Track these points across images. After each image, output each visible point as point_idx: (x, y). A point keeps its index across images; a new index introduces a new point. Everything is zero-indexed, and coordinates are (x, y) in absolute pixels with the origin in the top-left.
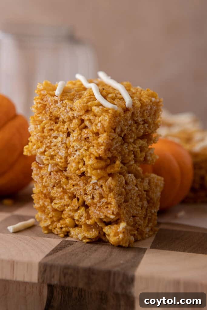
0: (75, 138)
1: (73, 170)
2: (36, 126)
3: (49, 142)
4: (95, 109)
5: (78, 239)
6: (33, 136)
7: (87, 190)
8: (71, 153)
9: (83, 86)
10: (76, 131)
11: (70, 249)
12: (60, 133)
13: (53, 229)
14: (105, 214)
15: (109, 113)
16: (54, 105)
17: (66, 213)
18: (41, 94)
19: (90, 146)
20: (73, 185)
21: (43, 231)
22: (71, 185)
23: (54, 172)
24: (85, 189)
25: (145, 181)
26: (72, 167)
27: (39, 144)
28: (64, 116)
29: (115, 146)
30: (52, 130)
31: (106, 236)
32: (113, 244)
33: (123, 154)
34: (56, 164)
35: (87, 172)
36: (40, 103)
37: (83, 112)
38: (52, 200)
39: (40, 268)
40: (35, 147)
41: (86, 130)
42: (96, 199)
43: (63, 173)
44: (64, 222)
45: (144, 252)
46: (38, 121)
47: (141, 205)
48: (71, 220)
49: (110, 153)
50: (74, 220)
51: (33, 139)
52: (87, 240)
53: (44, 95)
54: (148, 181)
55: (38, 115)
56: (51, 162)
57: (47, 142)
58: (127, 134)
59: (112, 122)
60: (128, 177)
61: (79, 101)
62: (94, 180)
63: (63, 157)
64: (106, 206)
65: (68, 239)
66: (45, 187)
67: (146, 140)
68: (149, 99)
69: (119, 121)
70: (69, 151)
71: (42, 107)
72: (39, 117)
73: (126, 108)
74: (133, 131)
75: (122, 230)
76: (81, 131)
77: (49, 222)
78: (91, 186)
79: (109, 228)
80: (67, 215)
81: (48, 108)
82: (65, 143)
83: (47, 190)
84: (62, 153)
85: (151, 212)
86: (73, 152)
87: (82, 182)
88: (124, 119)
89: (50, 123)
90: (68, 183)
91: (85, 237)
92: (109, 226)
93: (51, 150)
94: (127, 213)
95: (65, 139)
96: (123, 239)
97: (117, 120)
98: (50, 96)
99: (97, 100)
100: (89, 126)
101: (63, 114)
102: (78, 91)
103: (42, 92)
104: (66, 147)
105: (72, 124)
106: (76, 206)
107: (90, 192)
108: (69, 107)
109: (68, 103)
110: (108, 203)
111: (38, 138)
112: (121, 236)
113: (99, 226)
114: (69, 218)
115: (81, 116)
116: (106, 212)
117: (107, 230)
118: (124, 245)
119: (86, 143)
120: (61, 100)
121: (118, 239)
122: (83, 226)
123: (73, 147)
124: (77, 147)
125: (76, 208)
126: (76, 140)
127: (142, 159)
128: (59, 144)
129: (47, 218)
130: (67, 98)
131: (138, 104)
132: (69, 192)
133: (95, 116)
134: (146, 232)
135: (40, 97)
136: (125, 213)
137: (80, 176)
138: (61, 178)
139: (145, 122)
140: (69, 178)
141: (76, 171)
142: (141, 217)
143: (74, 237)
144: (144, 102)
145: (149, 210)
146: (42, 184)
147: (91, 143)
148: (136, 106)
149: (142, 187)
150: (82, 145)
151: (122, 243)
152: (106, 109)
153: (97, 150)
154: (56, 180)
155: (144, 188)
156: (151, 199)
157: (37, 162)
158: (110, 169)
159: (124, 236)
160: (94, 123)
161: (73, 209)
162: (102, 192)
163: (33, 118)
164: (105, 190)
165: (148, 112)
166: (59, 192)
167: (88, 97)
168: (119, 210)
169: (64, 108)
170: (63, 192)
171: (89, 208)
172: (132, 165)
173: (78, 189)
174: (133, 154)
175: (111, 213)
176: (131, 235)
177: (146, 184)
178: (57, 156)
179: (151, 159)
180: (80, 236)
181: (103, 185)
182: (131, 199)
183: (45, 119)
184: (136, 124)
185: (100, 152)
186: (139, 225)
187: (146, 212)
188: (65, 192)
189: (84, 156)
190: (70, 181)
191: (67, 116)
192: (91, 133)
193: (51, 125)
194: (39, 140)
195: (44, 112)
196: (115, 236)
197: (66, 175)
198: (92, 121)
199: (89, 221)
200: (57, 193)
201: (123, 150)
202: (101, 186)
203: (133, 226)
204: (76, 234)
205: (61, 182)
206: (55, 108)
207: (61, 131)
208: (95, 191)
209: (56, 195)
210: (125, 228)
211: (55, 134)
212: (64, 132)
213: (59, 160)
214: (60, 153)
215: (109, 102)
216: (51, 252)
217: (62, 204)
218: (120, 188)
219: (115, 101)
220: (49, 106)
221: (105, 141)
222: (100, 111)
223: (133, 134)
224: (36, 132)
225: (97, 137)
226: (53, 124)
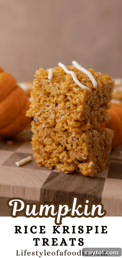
0: (61, 107)
1: (60, 128)
2: (35, 98)
3: (43, 109)
4: (75, 89)
5: (61, 171)
6: (33, 104)
7: (68, 141)
8: (58, 117)
9: (64, 72)
10: (62, 103)
11: (57, 178)
12: (51, 103)
13: (45, 164)
14: (79, 156)
15: (83, 92)
16: (47, 85)
17: (53, 155)
18: (38, 78)
19: (71, 113)
20: (59, 137)
21: (38, 165)
22: (58, 137)
23: (47, 128)
24: (67, 140)
25: (103, 134)
26: (59, 125)
27: (37, 110)
28: (54, 93)
29: (87, 113)
30: (45, 101)
31: (80, 170)
32: (84, 175)
33: (91, 117)
34: (48, 123)
35: (69, 129)
36: (38, 84)
37: (67, 91)
38: (44, 146)
39: (41, 192)
40: (34, 112)
41: (68, 103)
42: (74, 147)
43: (52, 129)
44: (52, 160)
45: (104, 180)
46: (36, 95)
47: (101, 150)
48: (57, 159)
49: (84, 117)
50: (59, 159)
51: (32, 106)
52: (68, 172)
53: (40, 78)
54: (105, 133)
55: (36, 91)
56: (44, 121)
57: (42, 109)
58: (94, 105)
59: (85, 98)
60: (94, 132)
61: (64, 84)
62: (73, 135)
63: (53, 119)
64: (80, 151)
65: (55, 171)
66: (40, 137)
67: (104, 107)
68: (107, 82)
69: (90, 97)
70: (57, 116)
71: (39, 86)
72: (37, 92)
73: (94, 88)
74: (97, 103)
75: (91, 166)
76: (65, 103)
77: (42, 160)
78: (71, 138)
79: (82, 165)
80: (54, 156)
81: (43, 87)
82: (54, 110)
83: (41, 139)
84: (52, 116)
85: (106, 153)
86: (60, 116)
87: (65, 135)
88: (92, 95)
89: (44, 97)
90: (56, 135)
91: (66, 170)
92: (82, 163)
93: (45, 114)
94: (93, 155)
95: (54, 107)
96: (91, 172)
97: (88, 97)
98: (45, 79)
99: (75, 83)
100: (70, 100)
101: (53, 92)
102: (62, 75)
103: (39, 77)
104: (55, 112)
105: (59, 98)
106: (61, 150)
107: (70, 142)
108: (57, 87)
109: (56, 84)
110: (81, 149)
111: (36, 106)
112: (90, 170)
113: (75, 163)
114: (56, 157)
115: (65, 93)
116: (80, 155)
117: (80, 166)
118: (92, 176)
119: (69, 111)
120: (52, 82)
121: (88, 172)
122: (65, 163)
123: (60, 113)
124: (62, 113)
125: (60, 151)
126: (63, 109)
127: (102, 120)
128: (51, 111)
129: (41, 157)
130: (56, 81)
131: (101, 85)
132: (56, 141)
133: (75, 93)
134: (103, 167)
135: (38, 80)
136: (92, 155)
137: (64, 132)
138: (51, 132)
139: (104, 96)
140: (56, 132)
141: (62, 128)
142: (101, 157)
143: (59, 170)
144: (104, 84)
145: (105, 152)
146: (38, 136)
147: (71, 111)
148: (99, 86)
149: (102, 138)
150: (66, 112)
151: (90, 175)
152: (82, 90)
153: (76, 116)
154: (48, 133)
155: (103, 138)
156: (107, 145)
157: (34, 121)
158: (84, 128)
159: (92, 170)
160: (74, 98)
161: (58, 152)
162: (78, 142)
163: (33, 93)
164: (80, 141)
165: (106, 89)
166: (50, 141)
167: (70, 81)
168: (88, 153)
169: (54, 87)
170: (52, 141)
171: (69, 152)
172: (96, 124)
173: (62, 140)
174: (97, 117)
175: (84, 156)
176: (95, 169)
177: (104, 135)
178: (49, 118)
179: (107, 119)
180: (63, 170)
181: (79, 138)
182: (95, 146)
183: (41, 94)
184: (99, 98)
185: (78, 117)
186: (100, 162)
187: (104, 153)
188: (53, 141)
189: (67, 119)
190: (57, 134)
191: (56, 93)
192: (72, 104)
193: (45, 98)
194: (37, 107)
195: (40, 89)
196: (86, 170)
197: (54, 130)
198: (73, 97)
199: (69, 160)
200: (48, 142)
201: (91, 115)
202: (78, 139)
203: (96, 163)
204: (60, 168)
205: (51, 135)
206: (48, 87)
207: (52, 102)
208: (73, 141)
209: (47, 143)
210: (92, 165)
211: (48, 104)
212: (54, 103)
213: (50, 121)
214: (51, 116)
215: (83, 84)
216: (46, 180)
217: (51, 149)
218: (89, 140)
219: (86, 84)
220: (44, 86)
221: (81, 110)
222: (78, 91)
223: (97, 104)
224: (35, 102)
225: (75, 107)
226: (46, 97)
